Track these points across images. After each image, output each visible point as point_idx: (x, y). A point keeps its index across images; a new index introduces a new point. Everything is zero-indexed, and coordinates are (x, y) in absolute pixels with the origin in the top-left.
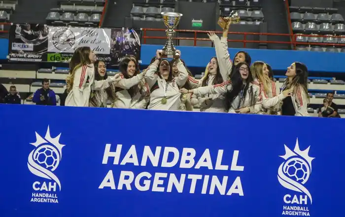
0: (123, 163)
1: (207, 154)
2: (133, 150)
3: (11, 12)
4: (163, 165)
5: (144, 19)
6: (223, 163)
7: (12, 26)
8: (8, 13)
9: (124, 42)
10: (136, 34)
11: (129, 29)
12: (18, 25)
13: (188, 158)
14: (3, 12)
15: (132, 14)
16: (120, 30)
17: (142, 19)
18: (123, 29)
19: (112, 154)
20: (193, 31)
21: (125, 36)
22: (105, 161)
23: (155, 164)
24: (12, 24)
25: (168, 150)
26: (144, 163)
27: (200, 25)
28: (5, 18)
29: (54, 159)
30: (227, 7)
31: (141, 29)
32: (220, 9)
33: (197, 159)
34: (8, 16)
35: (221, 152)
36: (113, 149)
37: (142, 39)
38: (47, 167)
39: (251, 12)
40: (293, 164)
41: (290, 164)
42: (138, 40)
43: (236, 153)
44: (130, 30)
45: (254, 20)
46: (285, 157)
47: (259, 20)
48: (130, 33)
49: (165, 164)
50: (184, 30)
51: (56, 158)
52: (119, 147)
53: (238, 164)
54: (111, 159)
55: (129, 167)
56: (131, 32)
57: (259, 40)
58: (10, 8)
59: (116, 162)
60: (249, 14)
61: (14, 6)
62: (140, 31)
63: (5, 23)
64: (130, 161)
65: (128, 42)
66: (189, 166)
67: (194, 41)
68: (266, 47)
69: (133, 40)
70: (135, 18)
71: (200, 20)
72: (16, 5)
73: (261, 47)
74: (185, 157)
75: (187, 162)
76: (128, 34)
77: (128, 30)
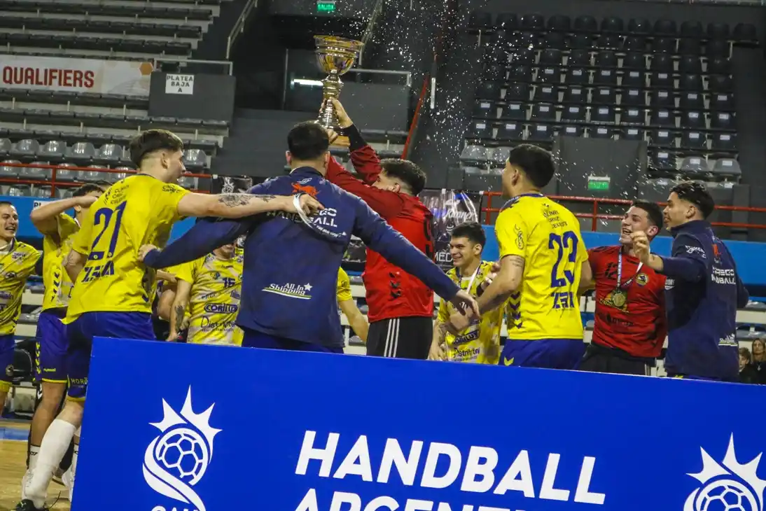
0: (340, 474)
1: (522, 461)
2: (361, 446)
3: (215, 152)
4: (424, 484)
5: (489, 171)
6: (557, 485)
7: (214, 180)
8: (208, 154)
9: (444, 218)
10: (471, 202)
11: (455, 192)
12: (227, 179)
13: (481, 470)
14: (198, 151)
15: (463, 160)
16: (437, 195)
17: (483, 172)
18: (444, 191)
19: (317, 454)
20: (590, 199)
21: (448, 207)
22: (301, 469)
23: (408, 479)
24: (215, 176)
25: (437, 449)
26: (383, 477)
27: (605, 186)
28: (201, 164)
29: (196, 458)
30: (663, 149)
31: (481, 193)
32: (649, 154)
33: (499, 473)
34: (208, 160)
35: (554, 460)
36: (320, 443)
37: (484, 214)
38: (182, 476)
39: (714, 162)
40: (719, 494)
41: (711, 494)
42: (474, 216)
43: (589, 463)
44: (458, 193)
45: (720, 178)
46: (702, 477)
47: (730, 180)
48: (458, 201)
49: (429, 481)
50: (572, 197)
51: (201, 457)
52: (333, 439)
53: (592, 489)
54: (315, 464)
55: (352, 483)
56: (460, 198)
57: (730, 222)
58: (214, 144)
59: (324, 472)
60: (711, 165)
61: (220, 140)
62: (479, 196)
63: (202, 174)
64: (355, 470)
65: (453, 219)
66: (482, 487)
67: (591, 220)
68: (744, 236)
69: (464, 216)
70: (469, 170)
71: (604, 176)
72: (224, 138)
73: (733, 235)
74: (473, 467)
75: (479, 478)
76: (453, 203)
77: (453, 195)
